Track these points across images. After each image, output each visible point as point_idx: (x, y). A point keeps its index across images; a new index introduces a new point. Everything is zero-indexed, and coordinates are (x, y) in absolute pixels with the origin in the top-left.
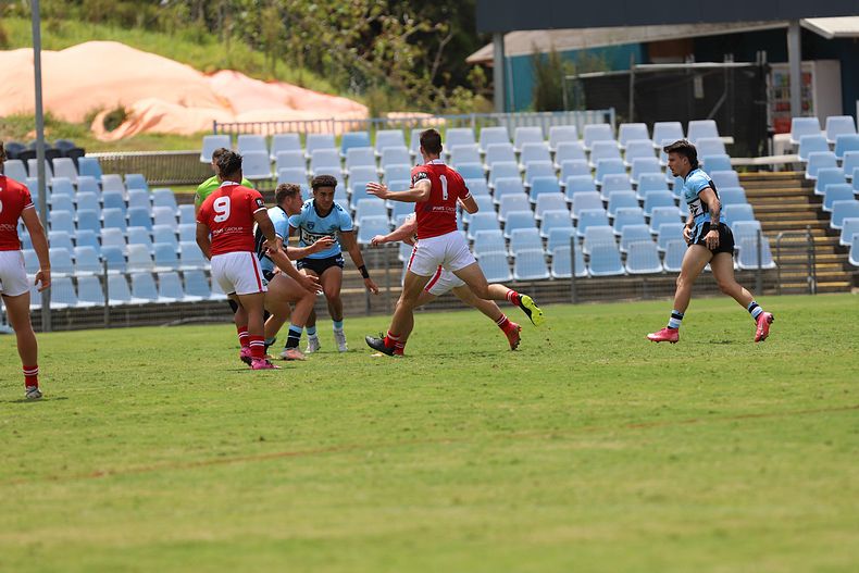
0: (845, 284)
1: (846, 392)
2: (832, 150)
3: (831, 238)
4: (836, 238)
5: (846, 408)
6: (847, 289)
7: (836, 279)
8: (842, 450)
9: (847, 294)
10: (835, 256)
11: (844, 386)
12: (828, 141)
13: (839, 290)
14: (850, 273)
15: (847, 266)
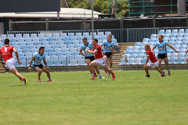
0: (4, 71)
1: (5, 94)
2: (2, 42)
3: (1, 61)
4: (2, 61)
5: (5, 98)
6: (5, 72)
7: (2, 70)
8: (5, 107)
9: (5, 73)
10: (2, 65)
11: (5, 93)
12: (1, 40)
13: (3, 72)
14: (5, 69)
15: (5, 67)
